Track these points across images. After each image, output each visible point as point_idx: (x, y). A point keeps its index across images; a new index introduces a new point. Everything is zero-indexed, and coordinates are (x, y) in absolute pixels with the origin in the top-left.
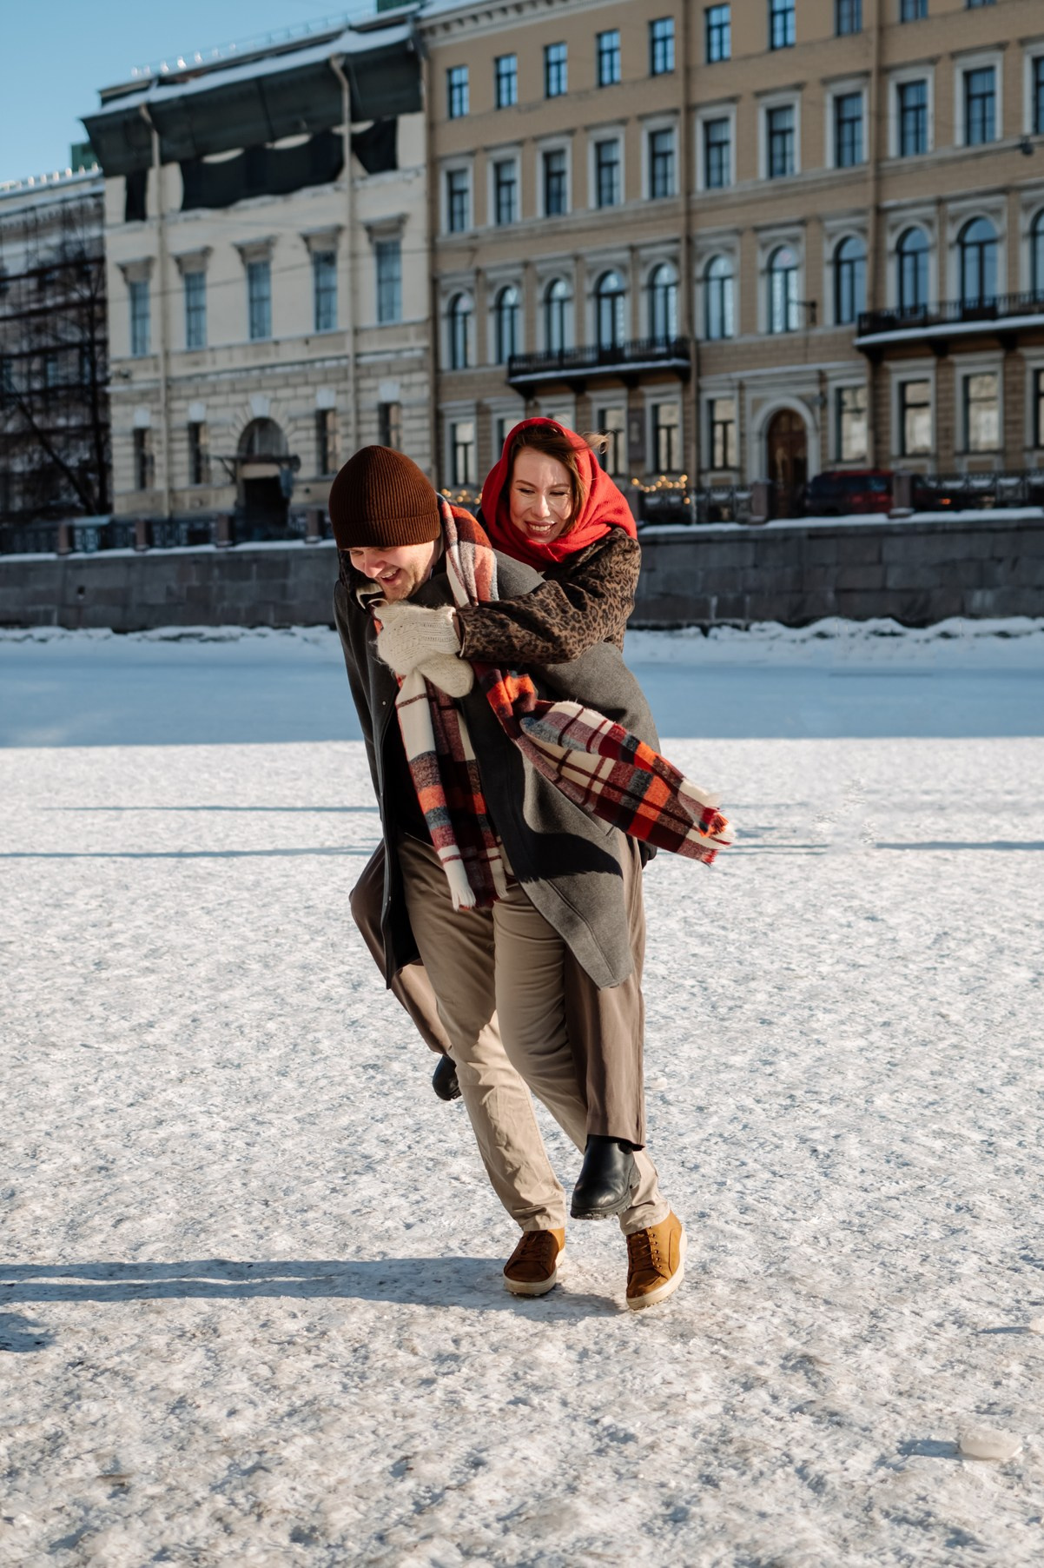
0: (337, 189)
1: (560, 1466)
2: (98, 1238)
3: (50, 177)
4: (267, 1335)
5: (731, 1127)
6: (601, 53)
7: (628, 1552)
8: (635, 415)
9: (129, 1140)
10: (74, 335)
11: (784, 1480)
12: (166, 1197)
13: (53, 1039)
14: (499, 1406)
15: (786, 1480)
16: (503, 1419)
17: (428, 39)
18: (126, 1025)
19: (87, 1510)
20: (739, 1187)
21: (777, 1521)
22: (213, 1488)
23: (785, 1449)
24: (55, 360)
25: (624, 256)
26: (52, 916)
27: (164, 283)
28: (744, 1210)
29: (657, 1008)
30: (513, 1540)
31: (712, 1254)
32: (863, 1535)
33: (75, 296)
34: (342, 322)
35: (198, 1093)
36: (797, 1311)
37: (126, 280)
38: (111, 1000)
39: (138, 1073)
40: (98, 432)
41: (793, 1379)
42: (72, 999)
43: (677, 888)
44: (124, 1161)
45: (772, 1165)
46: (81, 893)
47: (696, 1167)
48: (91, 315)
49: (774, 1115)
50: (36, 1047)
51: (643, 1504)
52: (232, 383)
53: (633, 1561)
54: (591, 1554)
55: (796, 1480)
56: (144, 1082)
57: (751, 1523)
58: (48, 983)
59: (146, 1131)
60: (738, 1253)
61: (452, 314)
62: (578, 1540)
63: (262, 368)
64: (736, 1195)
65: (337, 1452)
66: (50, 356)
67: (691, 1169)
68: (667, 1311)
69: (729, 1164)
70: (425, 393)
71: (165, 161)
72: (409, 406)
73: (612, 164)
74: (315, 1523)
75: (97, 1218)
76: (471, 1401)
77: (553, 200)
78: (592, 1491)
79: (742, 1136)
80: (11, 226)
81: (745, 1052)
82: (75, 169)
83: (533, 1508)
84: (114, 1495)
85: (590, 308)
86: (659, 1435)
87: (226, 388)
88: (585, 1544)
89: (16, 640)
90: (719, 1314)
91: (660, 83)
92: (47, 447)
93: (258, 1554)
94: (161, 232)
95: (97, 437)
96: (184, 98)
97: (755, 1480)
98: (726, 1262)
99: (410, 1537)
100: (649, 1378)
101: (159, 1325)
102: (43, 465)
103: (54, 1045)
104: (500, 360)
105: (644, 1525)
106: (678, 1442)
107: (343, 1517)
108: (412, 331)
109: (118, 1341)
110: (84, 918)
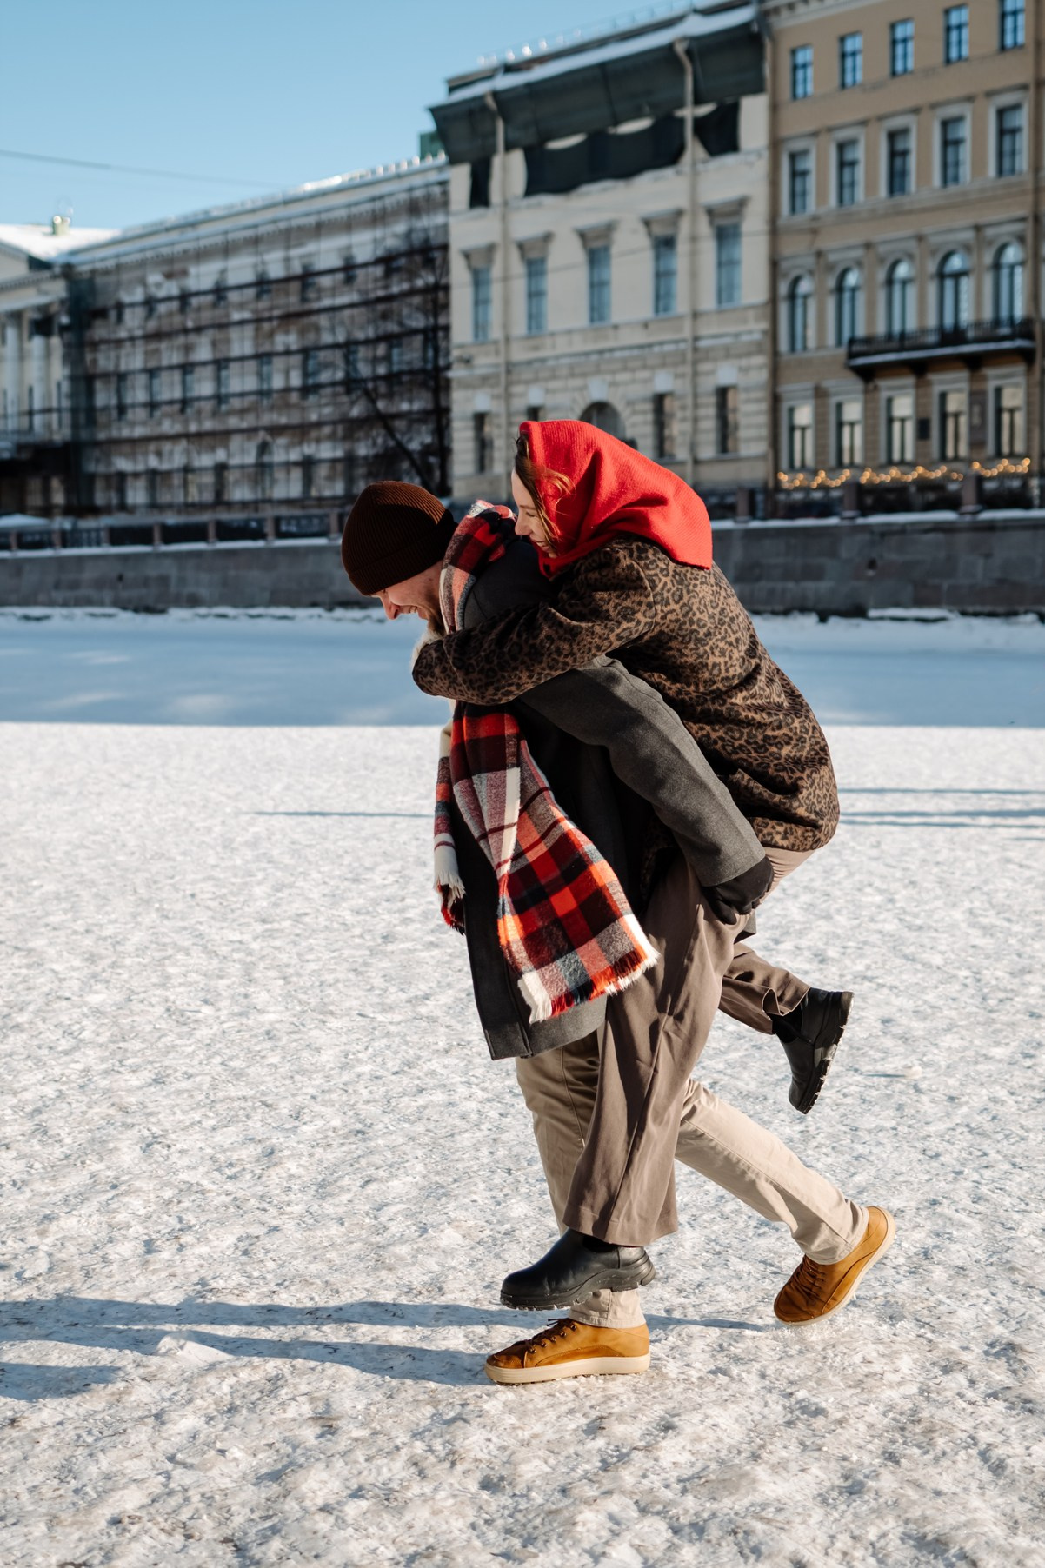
0: (678, 173)
1: (748, 1435)
2: (345, 1197)
3: (398, 166)
4: (489, 1296)
5: (979, 1118)
6: (948, 29)
7: (798, 1519)
8: (977, 398)
9: (388, 1106)
10: (418, 321)
11: (966, 1463)
12: (415, 1161)
13: (332, 1008)
14: (698, 1375)
15: (968, 1462)
16: (700, 1387)
17: (773, 20)
18: (403, 996)
19: (295, 1448)
20: (976, 1177)
21: (951, 1499)
22: (414, 1435)
23: (972, 1432)
24: (399, 345)
25: (969, 236)
26: (350, 890)
27: (506, 268)
28: (977, 1199)
29: (926, 997)
30: (690, 1501)
31: (937, 1241)
32: (1035, 1519)
33: (420, 283)
34: (681, 306)
35: (462, 1064)
36: (1011, 1299)
37: (469, 266)
38: (393, 972)
39: (407, 1043)
40: (439, 417)
41: (994, 1365)
42: (355, 970)
43: (969, 879)
44: (381, 1126)
45: (1014, 1157)
46: (381, 868)
47: (937, 1155)
48: (435, 301)
49: (1026, 1107)
50: (315, 1015)
51: (822, 1476)
52: (571, 367)
53: (802, 1528)
54: (761, 1519)
55: (978, 1462)
56: (411, 1052)
57: (924, 1500)
58: (336, 954)
59: (406, 1099)
60: (962, 1241)
61: (792, 296)
62: (752, 1505)
63: (601, 352)
64: (972, 1184)
65: (536, 1409)
66: (395, 342)
67: (931, 1157)
68: (880, 1293)
69: (971, 1154)
70: (763, 376)
71: (509, 147)
72: (747, 389)
73: (957, 142)
74: (504, 1473)
75: (347, 1178)
76: (672, 1368)
77: (897, 180)
78: (774, 1459)
79: (988, 1127)
80: (361, 214)
81: (1007, 1044)
82: (422, 157)
83: (714, 1472)
84: (322, 1435)
85: (932, 289)
86: (850, 1412)
87: (565, 372)
88: (758, 1509)
89: (355, 621)
90: (932, 1299)
91: (1009, 58)
92: (390, 432)
93: (446, 1499)
94: (504, 218)
95: (439, 421)
96: (529, 86)
97: (937, 1460)
98: (948, 1249)
99: (591, 1492)
100: (850, 1356)
101: (389, 1282)
102: (387, 449)
103: (332, 1013)
104: (839, 342)
105: (820, 1495)
106: (868, 1419)
107: (532, 1469)
108: (751, 314)
109: (348, 1294)
110: (379, 893)
